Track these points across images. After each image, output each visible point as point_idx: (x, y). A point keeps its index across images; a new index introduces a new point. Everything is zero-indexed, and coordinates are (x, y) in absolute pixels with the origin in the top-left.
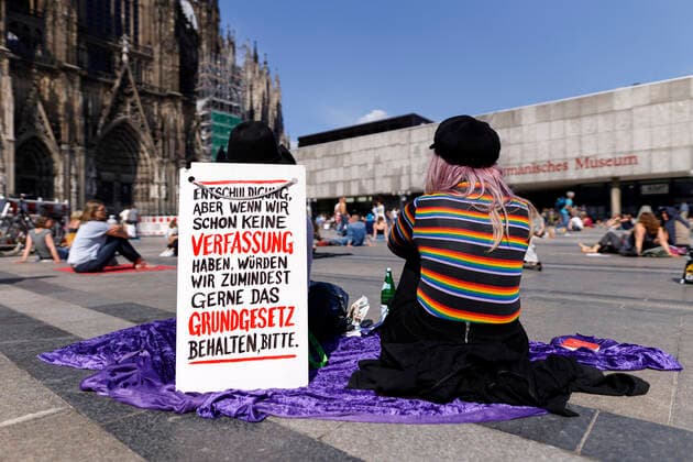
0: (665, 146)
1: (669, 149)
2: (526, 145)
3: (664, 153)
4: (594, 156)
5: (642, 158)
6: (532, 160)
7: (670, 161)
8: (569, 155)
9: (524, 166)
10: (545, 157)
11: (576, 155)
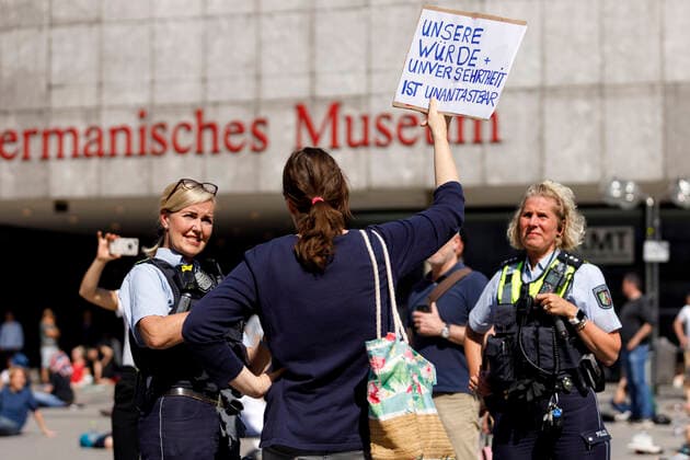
0: (583, 77)
1: (599, 90)
2: (114, 31)
3: (582, 106)
4: (357, 100)
5: (517, 119)
6: (138, 99)
7: (602, 140)
8: (271, 91)
9: (108, 122)
10: (186, 92)
11: (298, 89)
